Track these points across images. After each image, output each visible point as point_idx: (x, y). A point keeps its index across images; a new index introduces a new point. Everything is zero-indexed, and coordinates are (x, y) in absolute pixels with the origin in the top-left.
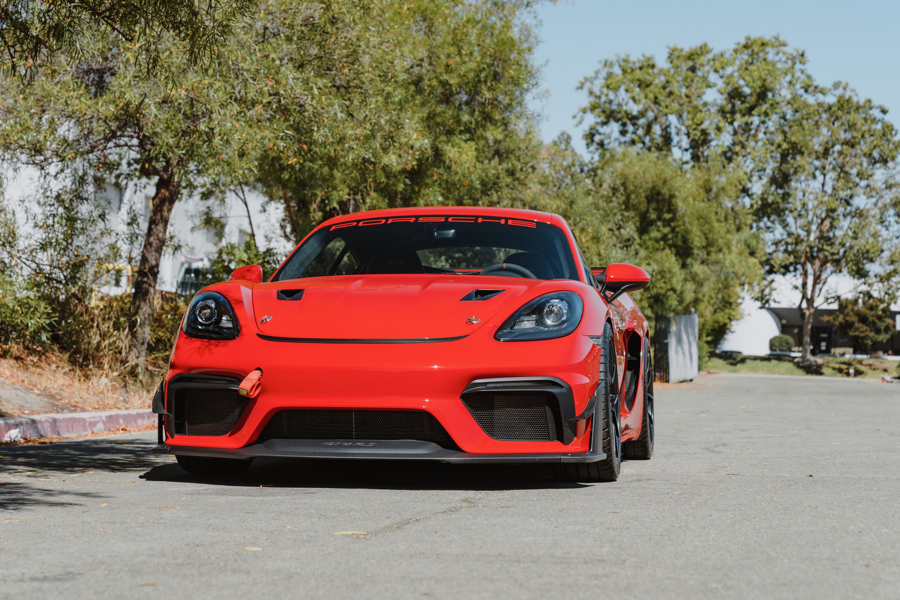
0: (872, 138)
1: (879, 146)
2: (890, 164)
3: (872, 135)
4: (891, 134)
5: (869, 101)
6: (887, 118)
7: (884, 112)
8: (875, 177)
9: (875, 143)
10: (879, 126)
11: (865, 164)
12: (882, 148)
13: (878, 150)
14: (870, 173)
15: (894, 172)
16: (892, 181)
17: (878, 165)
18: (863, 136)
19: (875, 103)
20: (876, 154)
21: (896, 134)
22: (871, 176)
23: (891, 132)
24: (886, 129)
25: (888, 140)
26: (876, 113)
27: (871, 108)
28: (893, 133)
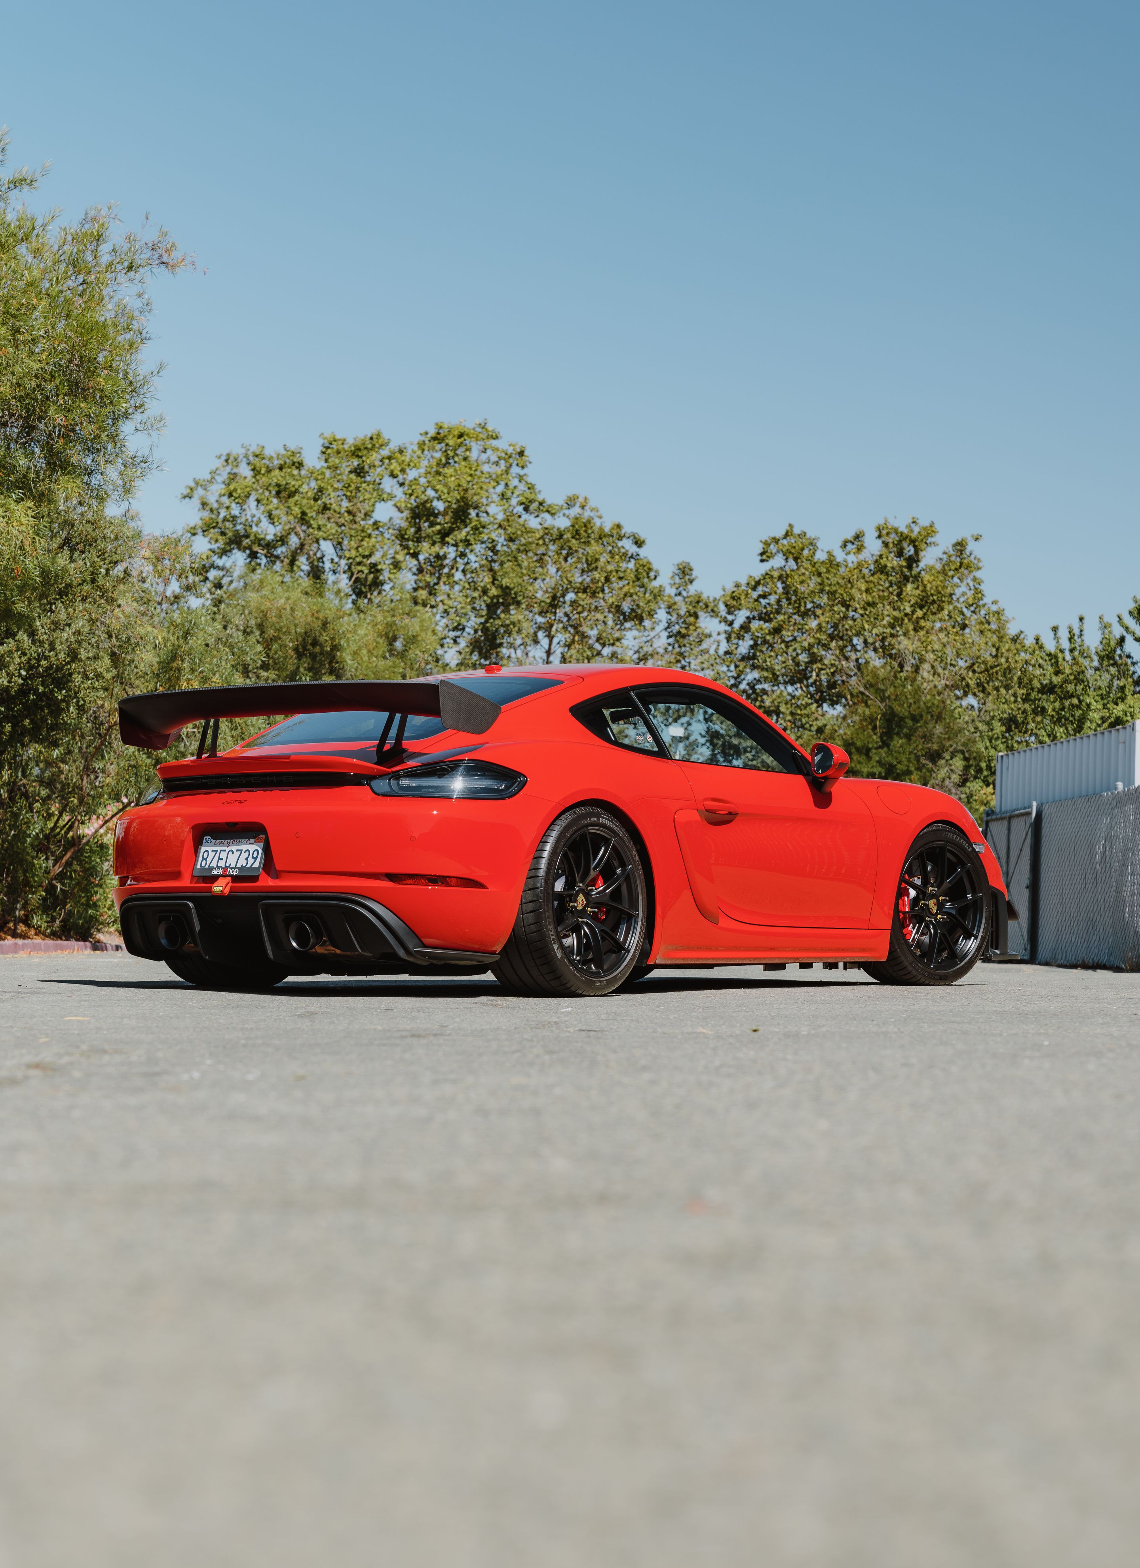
0: (621, 583)
1: (631, 596)
2: (647, 623)
3: (621, 578)
4: (648, 577)
5: (619, 526)
6: (643, 552)
7: (639, 543)
8: (625, 642)
9: (626, 589)
10: (631, 565)
11: (610, 623)
12: (635, 597)
13: (629, 599)
14: (617, 635)
15: (652, 634)
16: (647, 649)
17: (628, 625)
18: (607, 579)
19: (627, 529)
20: (626, 606)
21: (655, 577)
22: (618, 640)
23: (648, 574)
24: (641, 570)
25: (642, 586)
26: (627, 545)
27: (620, 538)
28: (652, 574)
